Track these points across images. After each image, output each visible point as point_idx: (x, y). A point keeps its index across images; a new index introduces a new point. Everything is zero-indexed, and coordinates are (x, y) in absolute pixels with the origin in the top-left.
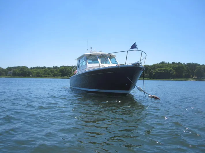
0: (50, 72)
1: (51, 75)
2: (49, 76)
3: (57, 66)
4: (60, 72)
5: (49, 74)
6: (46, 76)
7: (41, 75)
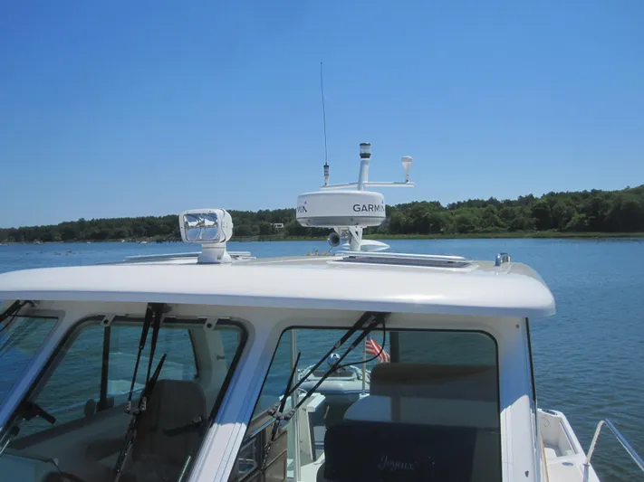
0: (500, 218)
1: (502, 226)
2: (497, 231)
3: (531, 196)
4: (533, 216)
5: (497, 225)
6: (489, 229)
7: (473, 228)
